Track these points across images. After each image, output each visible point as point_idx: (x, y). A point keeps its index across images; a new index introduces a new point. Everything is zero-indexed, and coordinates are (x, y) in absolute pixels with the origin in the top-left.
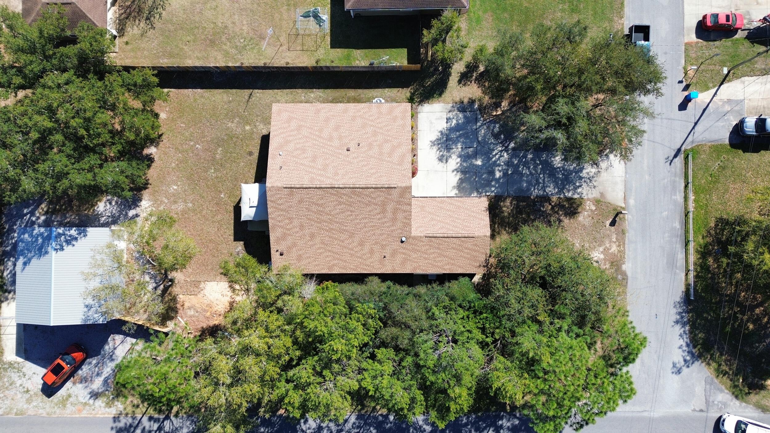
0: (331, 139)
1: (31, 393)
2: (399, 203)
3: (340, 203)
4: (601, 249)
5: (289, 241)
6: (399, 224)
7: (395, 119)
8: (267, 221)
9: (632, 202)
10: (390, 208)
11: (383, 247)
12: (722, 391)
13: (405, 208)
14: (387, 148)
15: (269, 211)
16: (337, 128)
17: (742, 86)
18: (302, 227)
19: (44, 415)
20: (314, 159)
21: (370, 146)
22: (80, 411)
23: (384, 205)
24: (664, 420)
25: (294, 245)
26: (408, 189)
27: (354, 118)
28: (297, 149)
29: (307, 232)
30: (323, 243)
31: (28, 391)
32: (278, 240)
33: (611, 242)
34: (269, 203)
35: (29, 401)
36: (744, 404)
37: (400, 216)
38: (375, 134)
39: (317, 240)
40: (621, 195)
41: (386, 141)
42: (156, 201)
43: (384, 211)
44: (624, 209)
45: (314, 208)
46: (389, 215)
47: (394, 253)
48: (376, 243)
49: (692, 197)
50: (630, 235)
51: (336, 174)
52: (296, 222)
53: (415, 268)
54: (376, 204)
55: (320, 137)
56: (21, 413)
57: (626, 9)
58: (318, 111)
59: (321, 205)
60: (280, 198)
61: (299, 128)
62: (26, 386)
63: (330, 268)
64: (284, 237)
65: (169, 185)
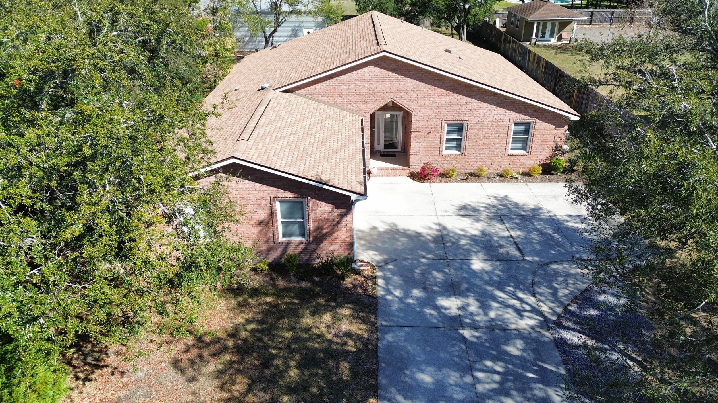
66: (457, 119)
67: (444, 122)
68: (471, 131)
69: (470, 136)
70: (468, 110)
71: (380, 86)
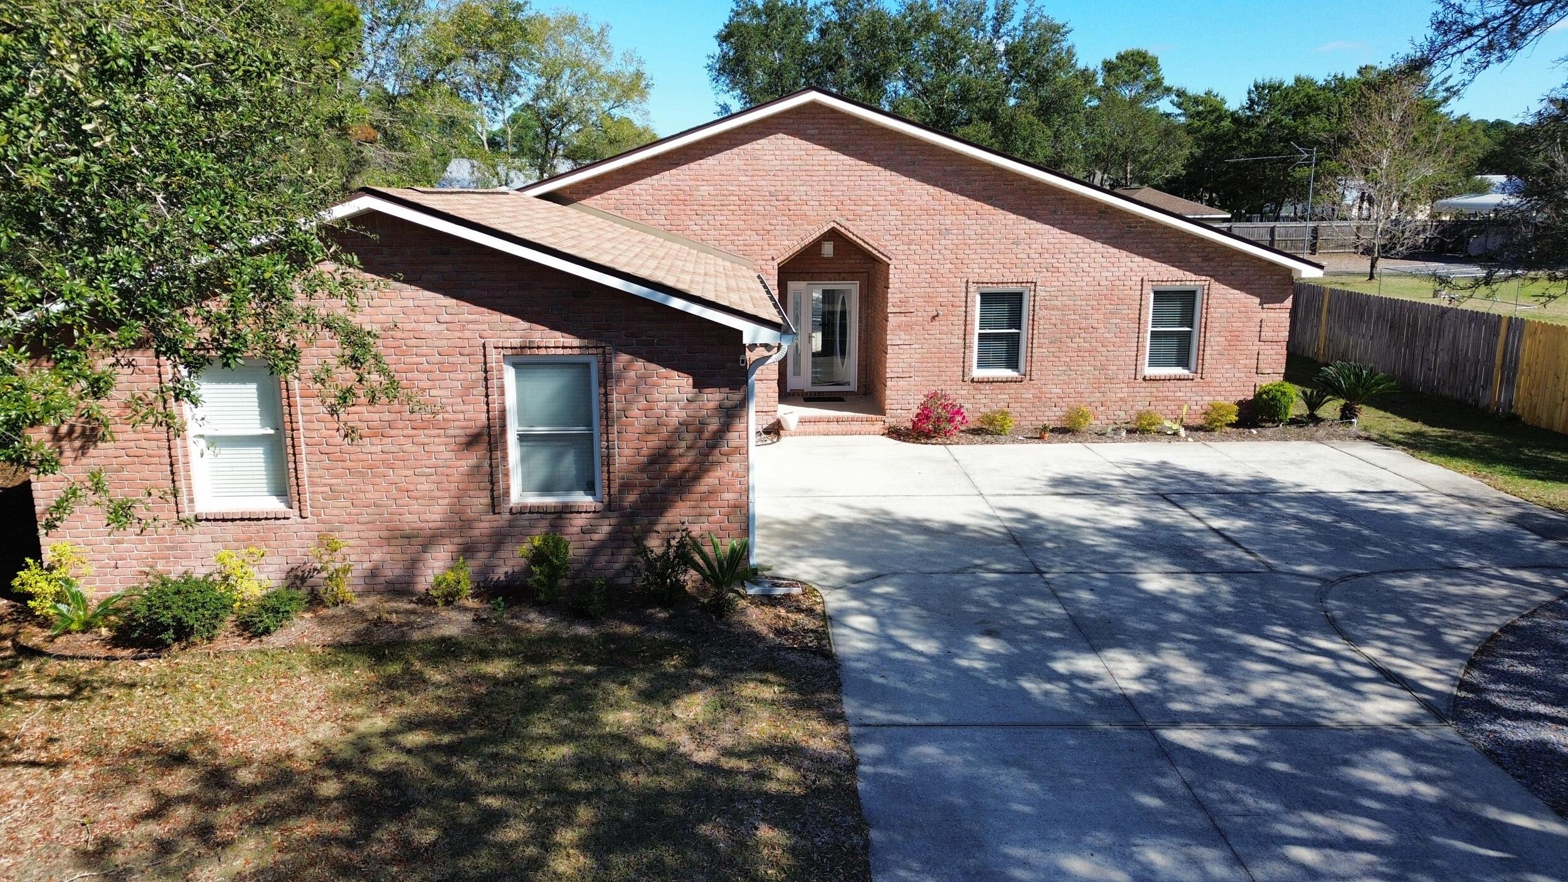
66: (1003, 278)
67: (972, 288)
68: (1044, 313)
69: (1042, 325)
70: (1032, 256)
71: (804, 188)
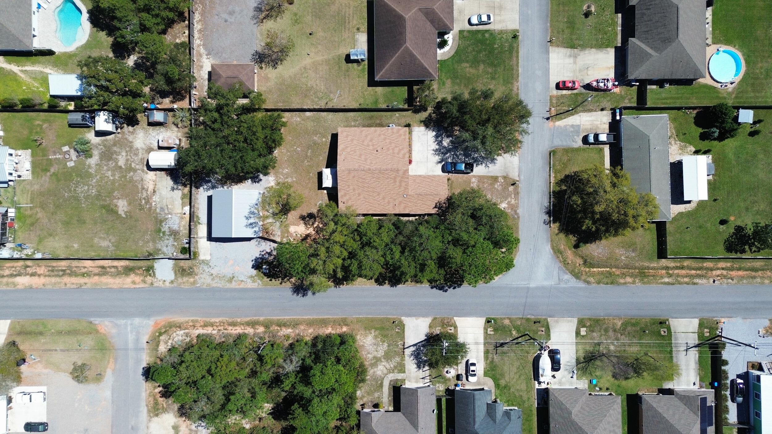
0: (368, 146)
1: (214, 275)
2: (402, 177)
3: (373, 178)
4: (506, 202)
5: (347, 197)
6: (402, 189)
7: (400, 135)
8: (337, 188)
9: (522, 177)
10: (398, 179)
11: (395, 200)
12: (567, 274)
13: (406, 180)
14: (396, 150)
15: (338, 181)
16: (371, 140)
17: (579, 118)
18: (354, 190)
19: (221, 287)
20: (360, 155)
21: (388, 149)
22: (239, 285)
23: (395, 178)
24: (537, 288)
25: (350, 199)
26: (407, 171)
27: (380, 135)
28: (351, 151)
29: (357, 192)
30: (364, 198)
31: (212, 275)
32: (342, 196)
33: (511, 198)
34: (338, 178)
35: (213, 279)
36: (578, 281)
37: (403, 184)
38: (390, 143)
39: (362, 197)
40: (517, 174)
41: (396, 147)
42: (277, 177)
43: (395, 181)
44: (518, 181)
45: (360, 180)
46: (398, 183)
47: (400, 203)
48: (391, 198)
49: (552, 175)
50: (521, 195)
51: (371, 163)
52: (351, 187)
53: (411, 211)
54: (391, 178)
55: (363, 145)
56: (209, 285)
57: (520, 78)
58: (362, 131)
59: (364, 179)
60: (344, 175)
61: (352, 140)
62: (211, 272)
63: (368, 211)
64: (345, 195)
65: (283, 169)
